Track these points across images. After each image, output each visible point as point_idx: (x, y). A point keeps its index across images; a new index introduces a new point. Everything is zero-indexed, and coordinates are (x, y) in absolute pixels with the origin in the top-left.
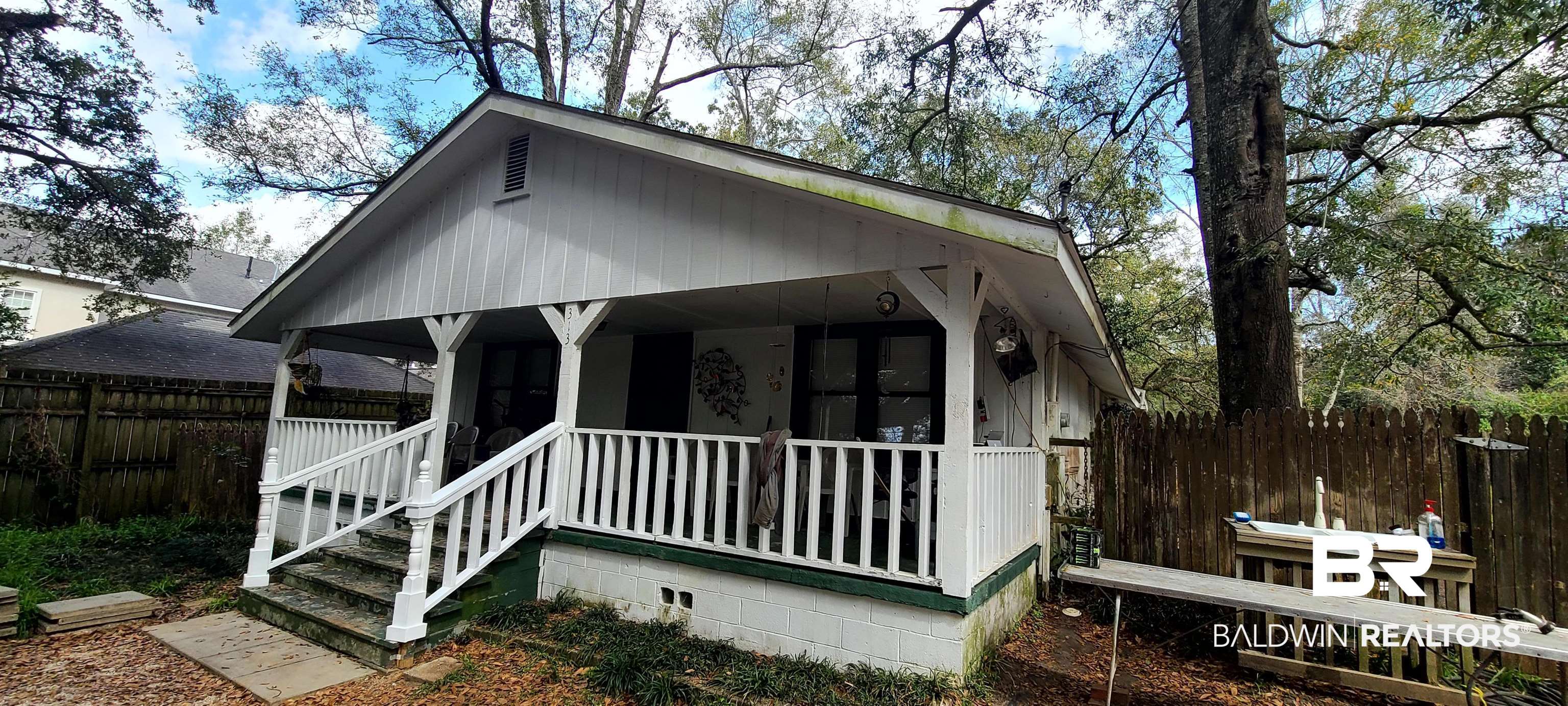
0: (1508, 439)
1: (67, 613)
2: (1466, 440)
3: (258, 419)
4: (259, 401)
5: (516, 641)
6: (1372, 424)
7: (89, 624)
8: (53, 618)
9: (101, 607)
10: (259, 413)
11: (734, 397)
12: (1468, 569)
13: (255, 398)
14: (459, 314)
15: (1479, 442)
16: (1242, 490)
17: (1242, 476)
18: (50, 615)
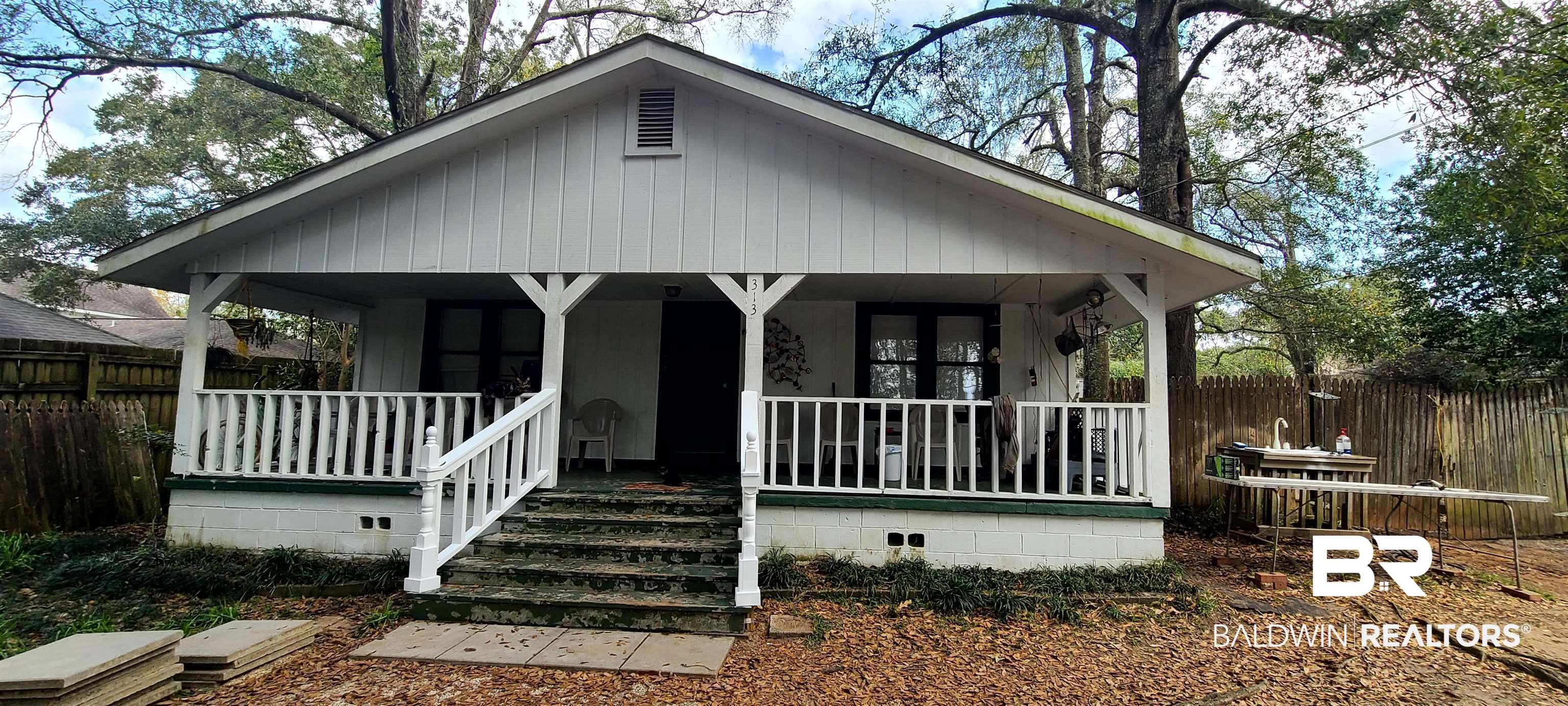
0: (1332, 393)
1: (241, 651)
2: (1314, 394)
3: (42, 393)
4: (41, 366)
5: (808, 593)
6: (1271, 385)
7: (262, 662)
8: (229, 661)
9: (270, 640)
10: (43, 384)
11: (793, 364)
12: (1369, 465)
13: (36, 362)
14: (576, 275)
15: (1320, 395)
16: (1201, 429)
17: (1201, 422)
18: (226, 658)
